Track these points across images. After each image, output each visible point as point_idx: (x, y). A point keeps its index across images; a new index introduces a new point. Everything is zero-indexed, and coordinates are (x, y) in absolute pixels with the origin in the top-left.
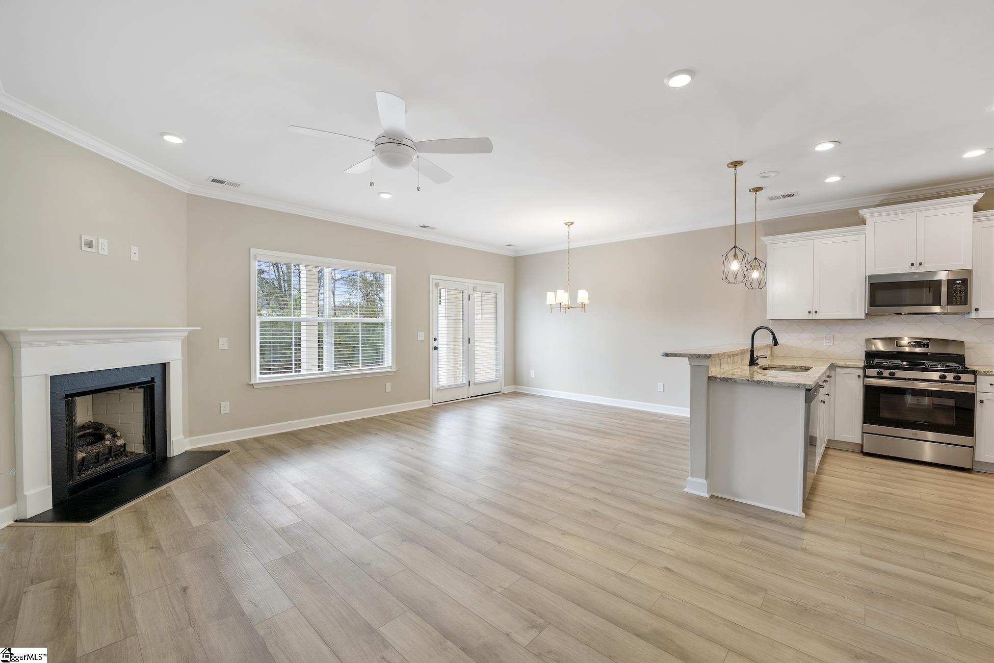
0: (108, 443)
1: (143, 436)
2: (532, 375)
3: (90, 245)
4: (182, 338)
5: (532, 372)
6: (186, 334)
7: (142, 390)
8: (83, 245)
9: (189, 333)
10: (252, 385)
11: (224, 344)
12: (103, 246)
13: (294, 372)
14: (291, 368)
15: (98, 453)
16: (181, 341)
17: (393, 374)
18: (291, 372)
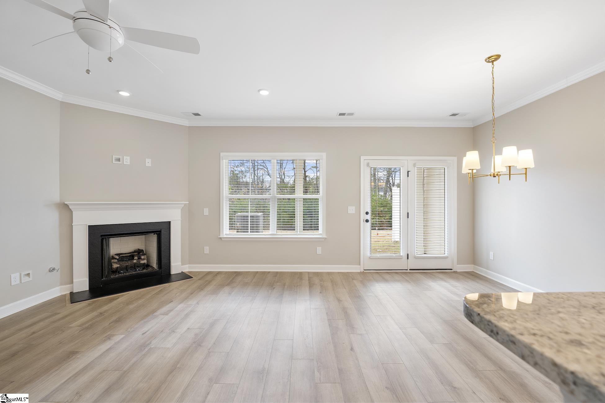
0: (135, 261)
1: (157, 260)
2: (491, 257)
3: (119, 160)
4: (181, 208)
5: (491, 254)
6: (183, 206)
7: (156, 235)
8: (114, 160)
9: (184, 205)
10: (221, 238)
11: (206, 212)
12: (127, 160)
13: (249, 232)
14: (248, 229)
15: (127, 266)
16: (180, 210)
17: (323, 240)
18: (248, 232)
